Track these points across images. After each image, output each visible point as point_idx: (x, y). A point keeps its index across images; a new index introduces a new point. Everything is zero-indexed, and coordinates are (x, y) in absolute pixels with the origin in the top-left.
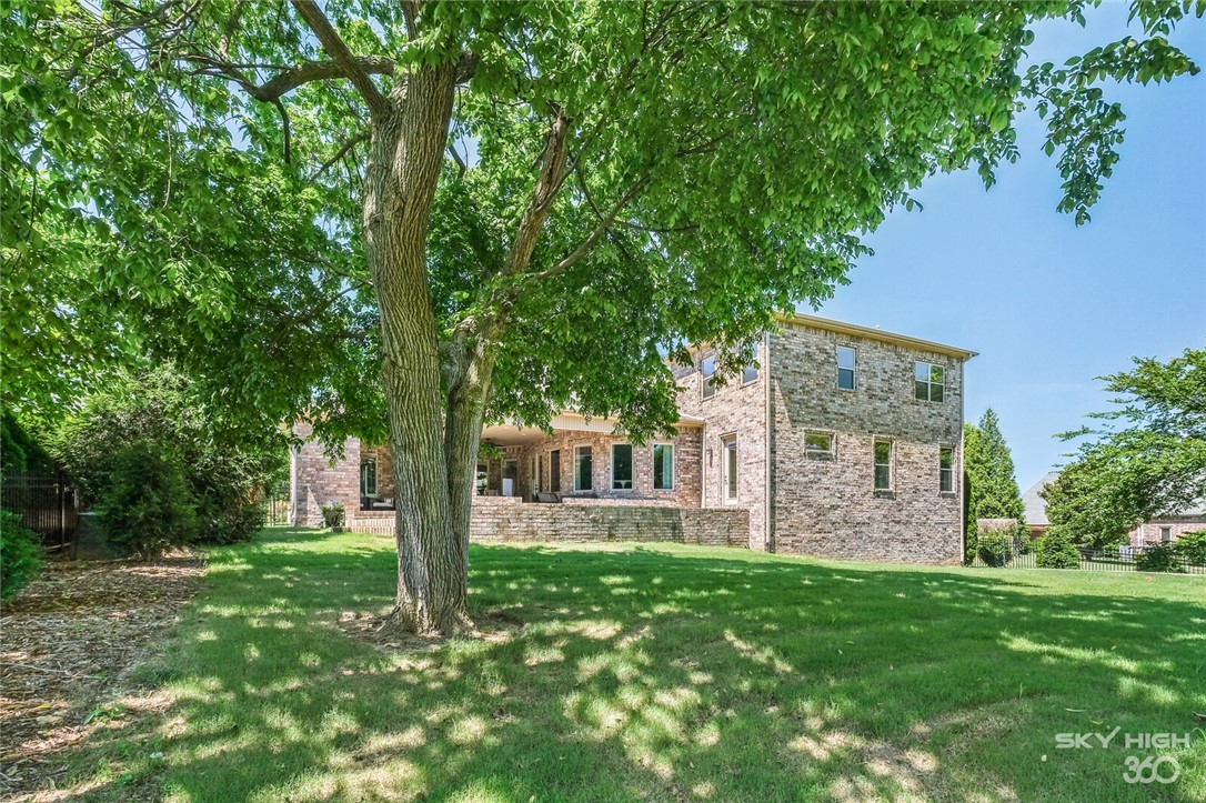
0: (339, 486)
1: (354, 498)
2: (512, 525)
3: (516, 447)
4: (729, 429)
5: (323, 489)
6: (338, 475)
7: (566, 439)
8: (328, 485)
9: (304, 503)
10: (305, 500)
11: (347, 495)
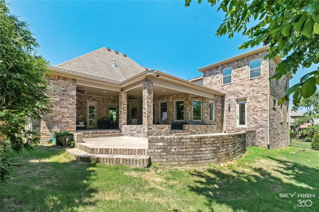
0: (63, 117)
1: (73, 124)
2: (221, 150)
3: (137, 100)
4: (242, 97)
5: (52, 119)
6: (63, 110)
7: (171, 97)
8: (55, 116)
9: (38, 128)
10: (39, 126)
11: (68, 123)
